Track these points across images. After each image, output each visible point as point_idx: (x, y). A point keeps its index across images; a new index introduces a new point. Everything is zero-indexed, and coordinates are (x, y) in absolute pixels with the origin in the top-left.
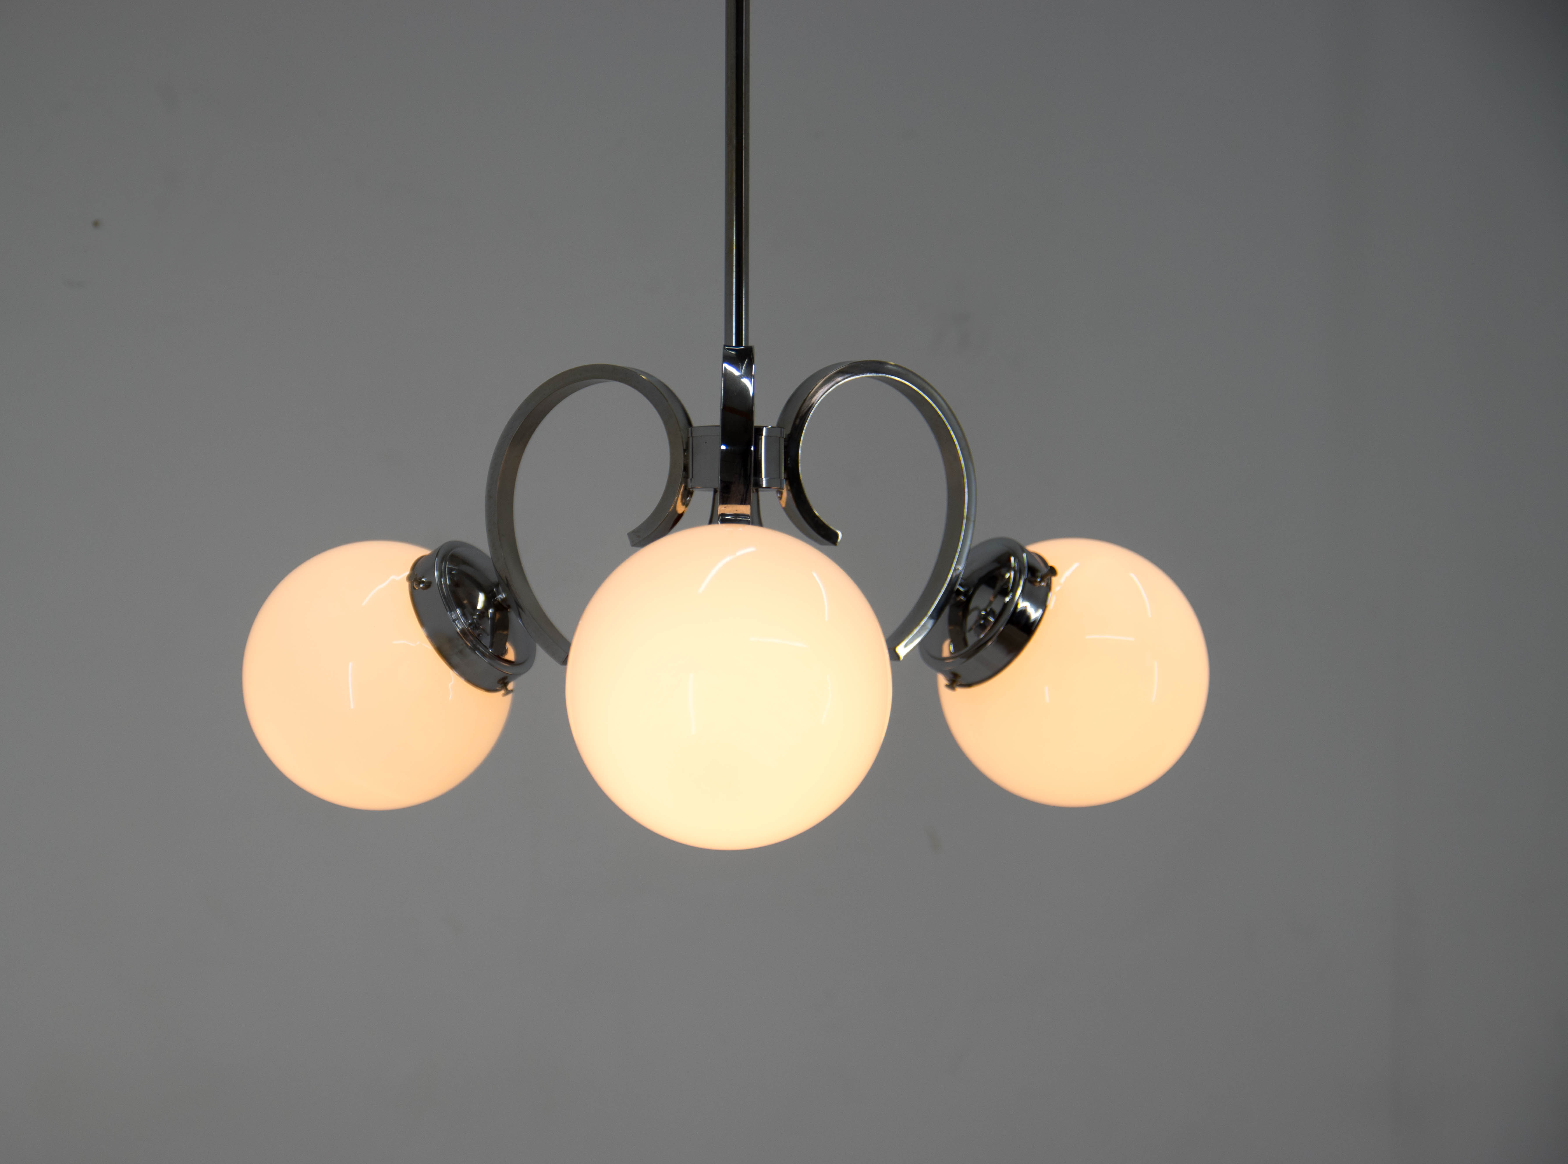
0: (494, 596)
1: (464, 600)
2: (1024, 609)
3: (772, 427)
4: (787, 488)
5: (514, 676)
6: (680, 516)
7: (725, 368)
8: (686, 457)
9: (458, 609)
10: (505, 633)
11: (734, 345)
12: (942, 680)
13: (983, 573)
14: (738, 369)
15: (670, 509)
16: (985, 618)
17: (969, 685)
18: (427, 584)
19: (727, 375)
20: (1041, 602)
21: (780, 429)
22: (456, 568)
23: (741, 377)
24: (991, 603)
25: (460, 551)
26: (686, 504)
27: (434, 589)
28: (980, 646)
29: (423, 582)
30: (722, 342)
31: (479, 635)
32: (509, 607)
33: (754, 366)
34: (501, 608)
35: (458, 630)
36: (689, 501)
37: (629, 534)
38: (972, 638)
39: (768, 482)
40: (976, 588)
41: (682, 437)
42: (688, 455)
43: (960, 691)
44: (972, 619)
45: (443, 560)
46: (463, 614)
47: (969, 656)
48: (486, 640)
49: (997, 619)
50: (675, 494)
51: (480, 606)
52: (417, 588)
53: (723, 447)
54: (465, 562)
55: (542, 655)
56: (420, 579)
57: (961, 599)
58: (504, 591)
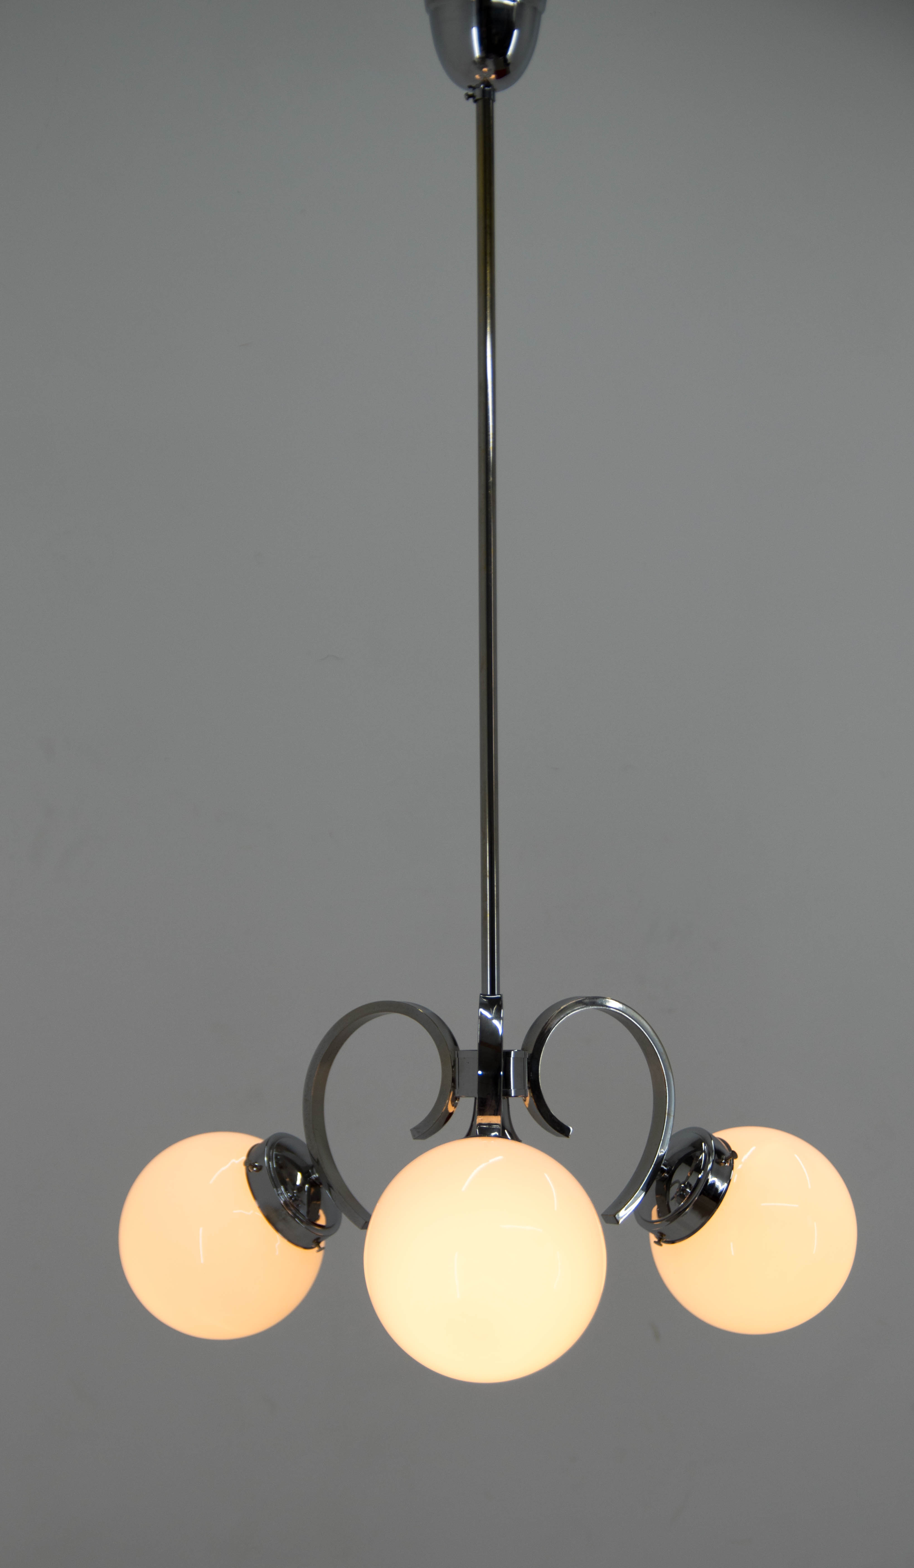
0: (310, 1175)
1: (286, 1178)
2: (713, 1182)
3: (518, 1050)
4: (530, 1094)
5: (325, 1237)
6: (451, 1114)
7: (481, 1013)
8: (454, 1072)
9: (282, 1187)
10: (318, 1203)
11: (489, 993)
12: (653, 1238)
13: (682, 1155)
14: (490, 1013)
15: (443, 1109)
16: (684, 1190)
17: (673, 1242)
18: (259, 1168)
19: (482, 1018)
20: (727, 1179)
21: (524, 1052)
22: (280, 1154)
23: (492, 1019)
24: (688, 1177)
25: (284, 1141)
26: (455, 1105)
27: (264, 1171)
28: (680, 1212)
29: (256, 1166)
30: (480, 991)
31: (298, 1205)
32: (321, 1184)
33: (502, 1010)
34: (315, 1184)
35: (282, 1202)
36: (457, 1103)
37: (411, 1130)
38: (674, 1206)
39: (515, 1092)
40: (677, 1165)
41: (451, 1057)
42: (455, 1069)
43: (665, 1246)
44: (674, 1190)
45: (271, 1148)
46: (286, 1190)
47: (672, 1219)
48: (303, 1210)
49: (693, 1191)
50: (447, 1098)
51: (298, 1182)
52: (251, 1171)
53: (480, 1072)
54: (288, 1149)
55: (346, 1222)
56: (254, 1164)
57: (665, 1175)
58: (317, 1172)
